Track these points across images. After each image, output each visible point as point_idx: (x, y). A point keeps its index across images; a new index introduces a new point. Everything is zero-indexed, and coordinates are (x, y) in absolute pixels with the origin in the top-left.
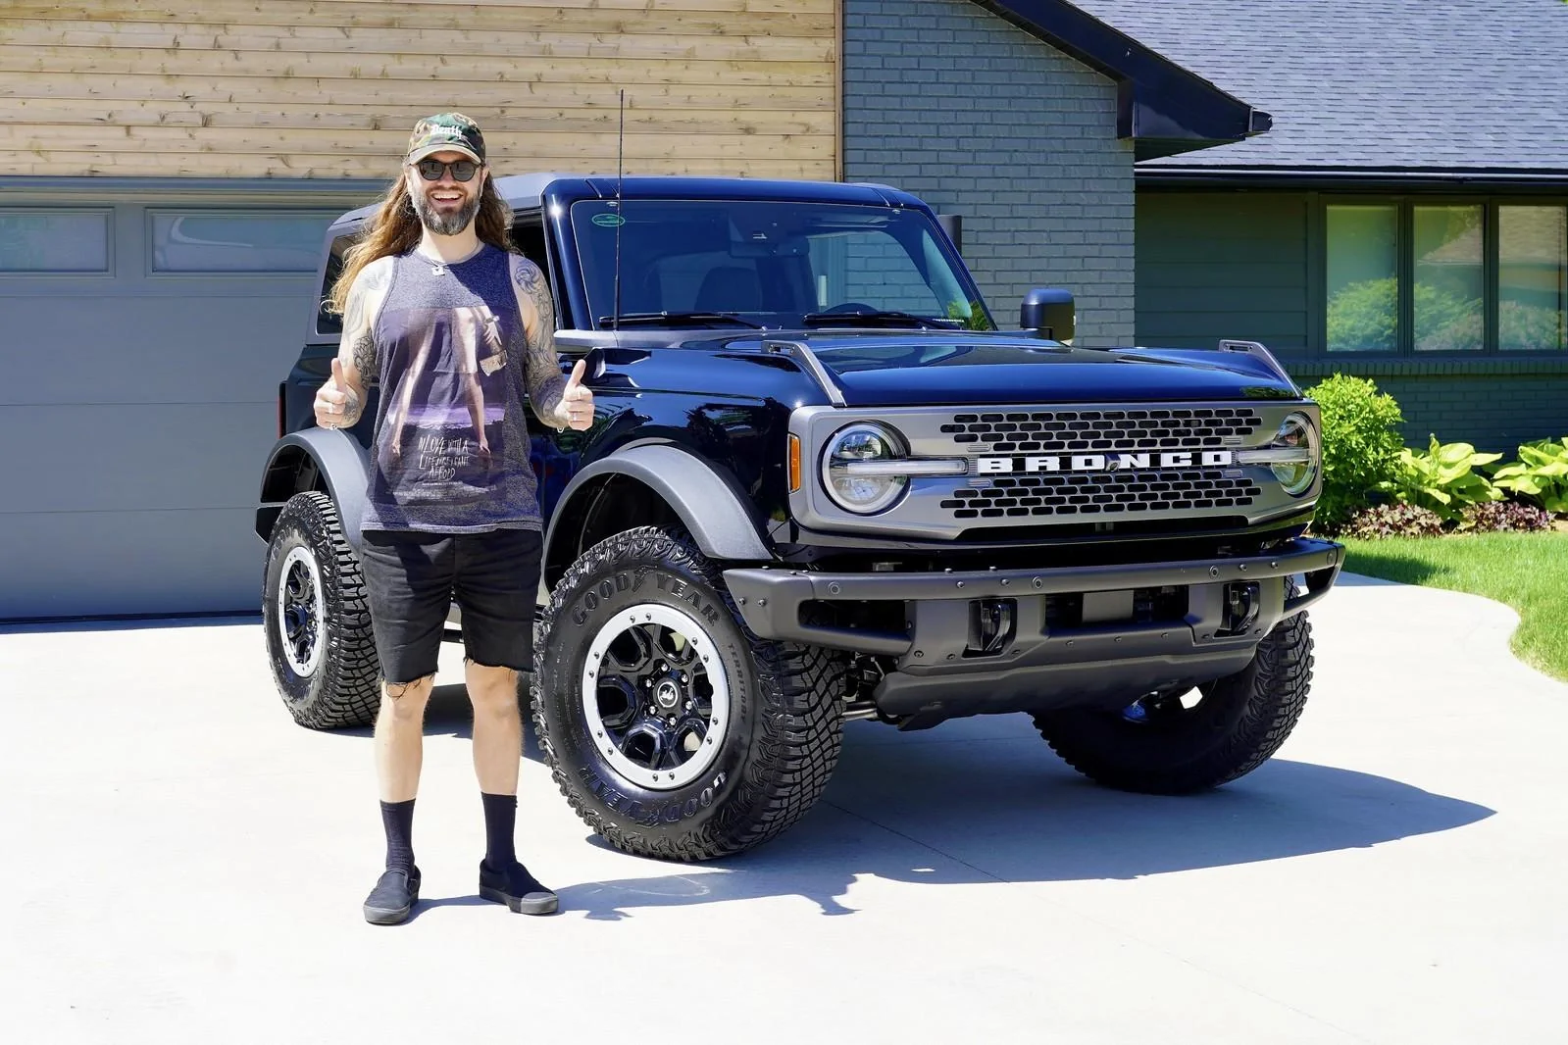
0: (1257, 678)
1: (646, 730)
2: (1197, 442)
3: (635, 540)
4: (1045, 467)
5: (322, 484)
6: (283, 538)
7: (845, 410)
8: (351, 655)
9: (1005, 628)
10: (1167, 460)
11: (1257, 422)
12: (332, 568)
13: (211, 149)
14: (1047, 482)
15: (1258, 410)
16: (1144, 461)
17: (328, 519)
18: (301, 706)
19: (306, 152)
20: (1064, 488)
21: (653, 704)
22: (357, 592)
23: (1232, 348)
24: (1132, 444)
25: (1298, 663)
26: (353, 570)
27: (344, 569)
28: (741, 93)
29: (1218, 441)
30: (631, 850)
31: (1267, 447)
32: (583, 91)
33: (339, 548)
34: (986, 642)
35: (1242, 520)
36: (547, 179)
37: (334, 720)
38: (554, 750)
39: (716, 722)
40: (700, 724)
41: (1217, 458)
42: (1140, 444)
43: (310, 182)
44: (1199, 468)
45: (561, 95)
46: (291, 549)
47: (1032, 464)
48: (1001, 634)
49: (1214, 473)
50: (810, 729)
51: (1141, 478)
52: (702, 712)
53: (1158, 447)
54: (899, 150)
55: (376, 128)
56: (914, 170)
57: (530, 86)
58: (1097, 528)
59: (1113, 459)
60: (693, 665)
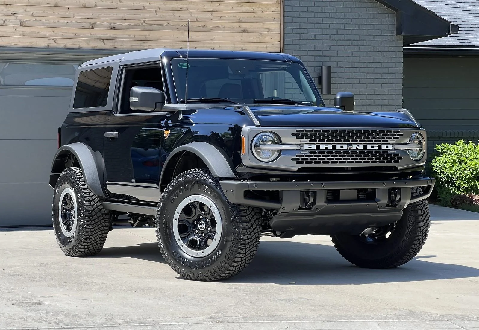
0: (408, 226)
1: (194, 238)
2: (380, 141)
3: (191, 173)
4: (327, 148)
5: (77, 164)
6: (61, 185)
7: (260, 128)
8: (88, 227)
9: (312, 200)
10: (369, 147)
11: (401, 135)
12: (81, 195)
13: (24, 35)
14: (327, 153)
15: (401, 131)
16: (361, 147)
17: (79, 177)
18: (67, 248)
19: (63, 38)
20: (333, 154)
21: (197, 229)
22: (90, 203)
23: (399, 111)
24: (357, 141)
25: (423, 221)
26: (89, 195)
27: (85, 195)
28: (241, 15)
29: (387, 141)
30: (189, 279)
31: (406, 144)
32: (178, 14)
33: (83, 187)
34: (306, 206)
35: (396, 168)
36: (163, 50)
37: (81, 252)
38: (163, 246)
39: (217, 233)
40: (212, 235)
41: (387, 147)
42: (360, 141)
43: (65, 49)
44: (380, 150)
45: (169, 16)
46: (64, 189)
47: (323, 147)
48: (310, 202)
49: (385, 152)
50: (248, 235)
51: (360, 153)
52: (212, 230)
53: (366, 142)
54: (306, 39)
55: (92, 28)
56: (312, 48)
57: (156, 12)
58: (345, 169)
59: (350, 146)
60: (210, 215)
